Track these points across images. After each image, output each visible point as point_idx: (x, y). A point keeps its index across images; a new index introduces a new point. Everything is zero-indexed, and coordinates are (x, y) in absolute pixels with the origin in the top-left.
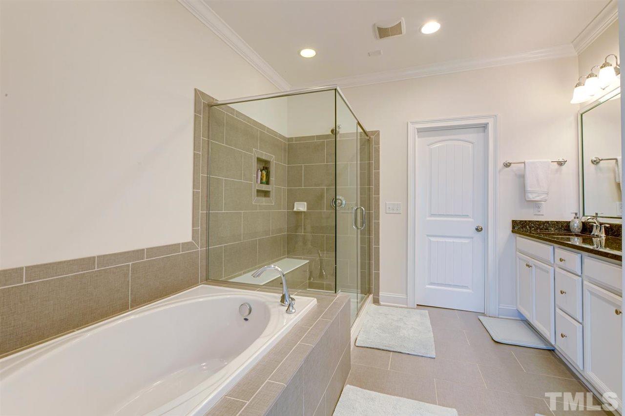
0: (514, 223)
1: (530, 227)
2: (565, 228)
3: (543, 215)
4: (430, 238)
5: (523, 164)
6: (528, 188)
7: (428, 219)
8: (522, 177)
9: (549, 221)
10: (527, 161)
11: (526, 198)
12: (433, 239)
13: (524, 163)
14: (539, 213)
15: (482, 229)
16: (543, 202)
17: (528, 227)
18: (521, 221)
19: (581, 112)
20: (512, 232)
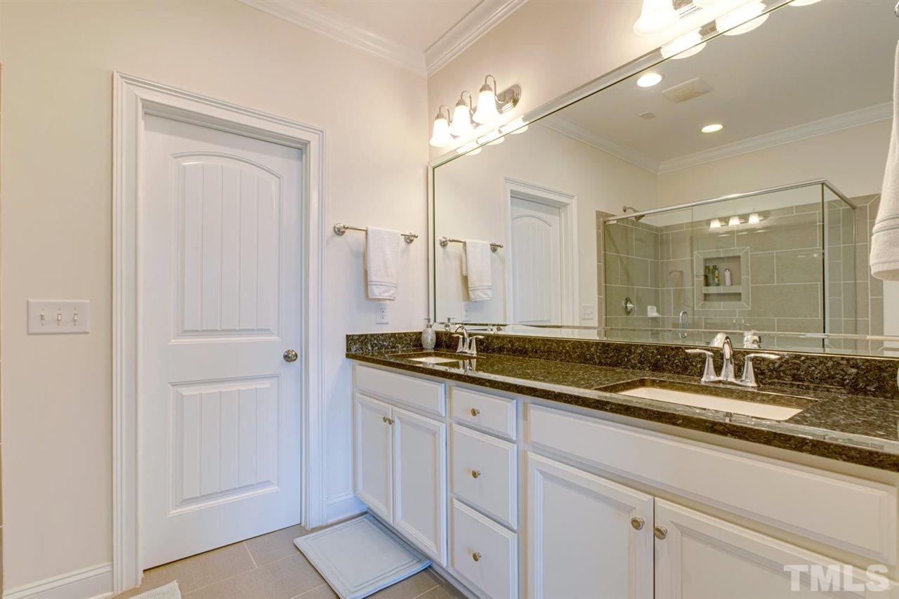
0: (350, 339)
1: (372, 347)
2: (415, 342)
3: (387, 324)
4: (181, 389)
5: (364, 232)
6: (373, 277)
7: (174, 341)
8: (363, 256)
9: (395, 334)
10: (370, 228)
11: (370, 294)
12: (186, 391)
13: (366, 231)
14: (382, 321)
15: (296, 355)
16: (388, 302)
17: (369, 345)
18: (360, 336)
19: (434, 165)
20: (348, 356)
